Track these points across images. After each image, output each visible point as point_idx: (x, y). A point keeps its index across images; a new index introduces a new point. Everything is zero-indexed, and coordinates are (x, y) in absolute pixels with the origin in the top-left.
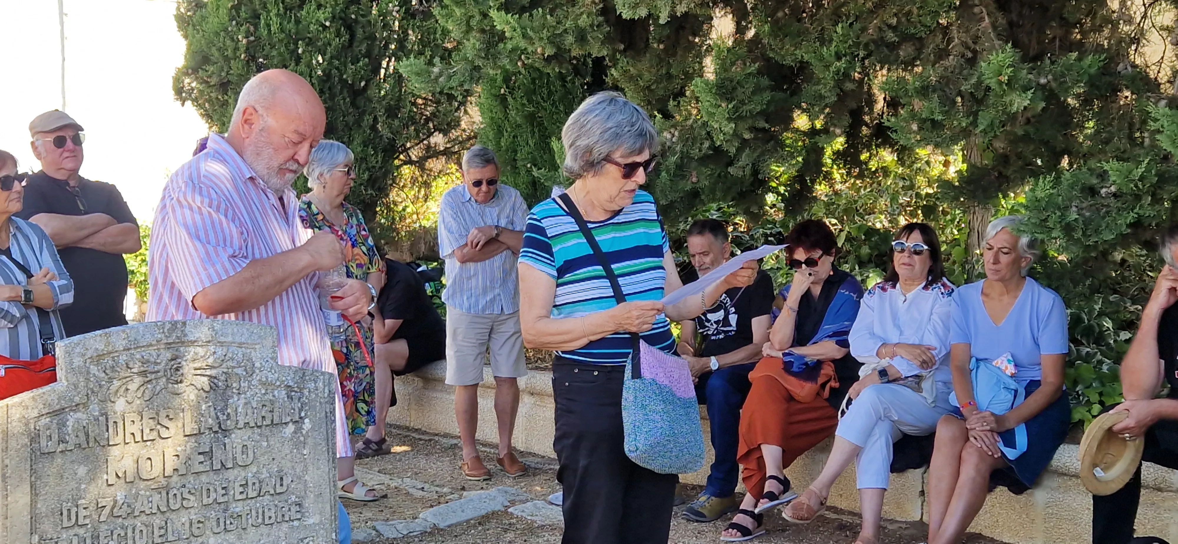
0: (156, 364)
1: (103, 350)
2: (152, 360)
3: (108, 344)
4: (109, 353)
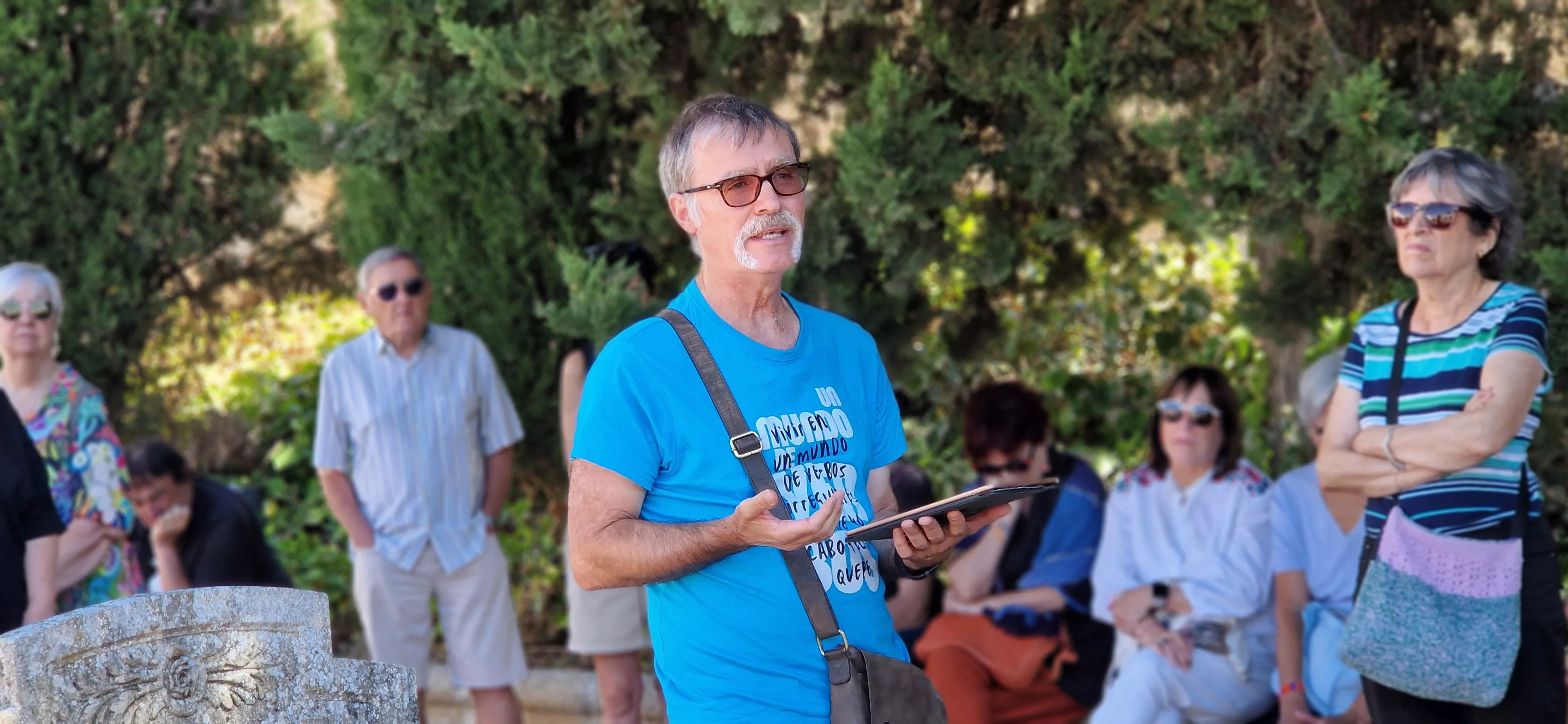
0: (151, 666)
1: (72, 647)
2: (145, 660)
3: (79, 637)
4: (82, 652)
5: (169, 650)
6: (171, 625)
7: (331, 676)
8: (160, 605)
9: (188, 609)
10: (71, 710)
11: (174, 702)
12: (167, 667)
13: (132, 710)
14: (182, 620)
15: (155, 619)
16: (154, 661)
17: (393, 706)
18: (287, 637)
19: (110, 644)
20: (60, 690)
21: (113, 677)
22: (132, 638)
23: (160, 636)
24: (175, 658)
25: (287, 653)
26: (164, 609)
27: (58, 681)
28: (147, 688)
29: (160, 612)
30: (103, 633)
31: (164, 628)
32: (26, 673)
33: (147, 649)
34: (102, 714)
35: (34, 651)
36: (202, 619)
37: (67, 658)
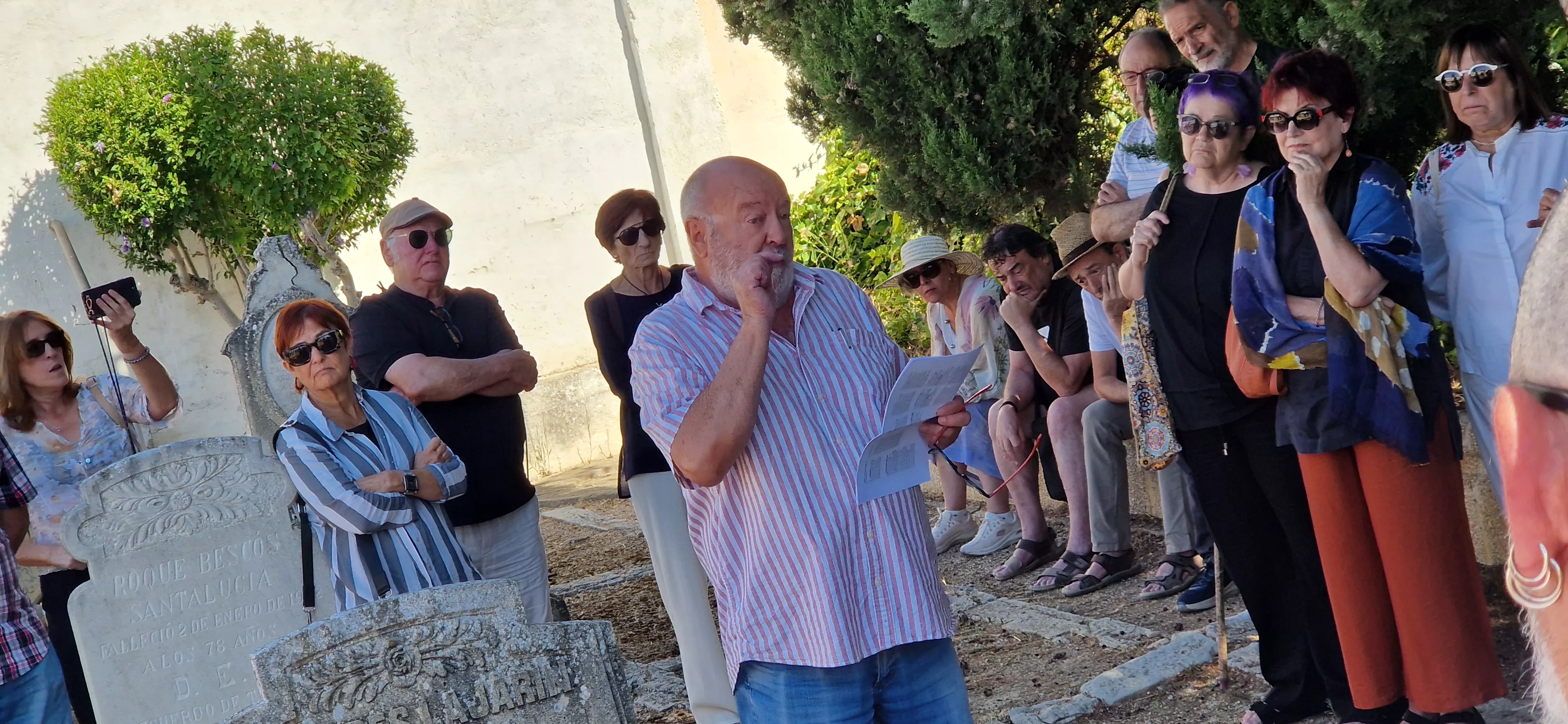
0: (373, 656)
1: (303, 654)
2: (366, 653)
3: (307, 646)
4: (311, 656)
5: (384, 643)
6: (383, 625)
7: (529, 640)
8: (371, 613)
9: (395, 611)
10: (309, 696)
11: (395, 678)
12: (386, 654)
13: (361, 689)
14: (392, 620)
15: (368, 623)
16: (374, 652)
17: (590, 654)
18: (487, 617)
19: (334, 646)
20: (299, 684)
21: (342, 668)
22: (351, 639)
23: (376, 634)
24: (391, 647)
25: (488, 629)
26: (375, 615)
27: (297, 678)
28: (371, 672)
29: (372, 618)
30: (326, 640)
31: (377, 628)
32: (267, 676)
33: (367, 645)
34: (337, 695)
35: (272, 660)
36: (408, 617)
37: (299, 661)
